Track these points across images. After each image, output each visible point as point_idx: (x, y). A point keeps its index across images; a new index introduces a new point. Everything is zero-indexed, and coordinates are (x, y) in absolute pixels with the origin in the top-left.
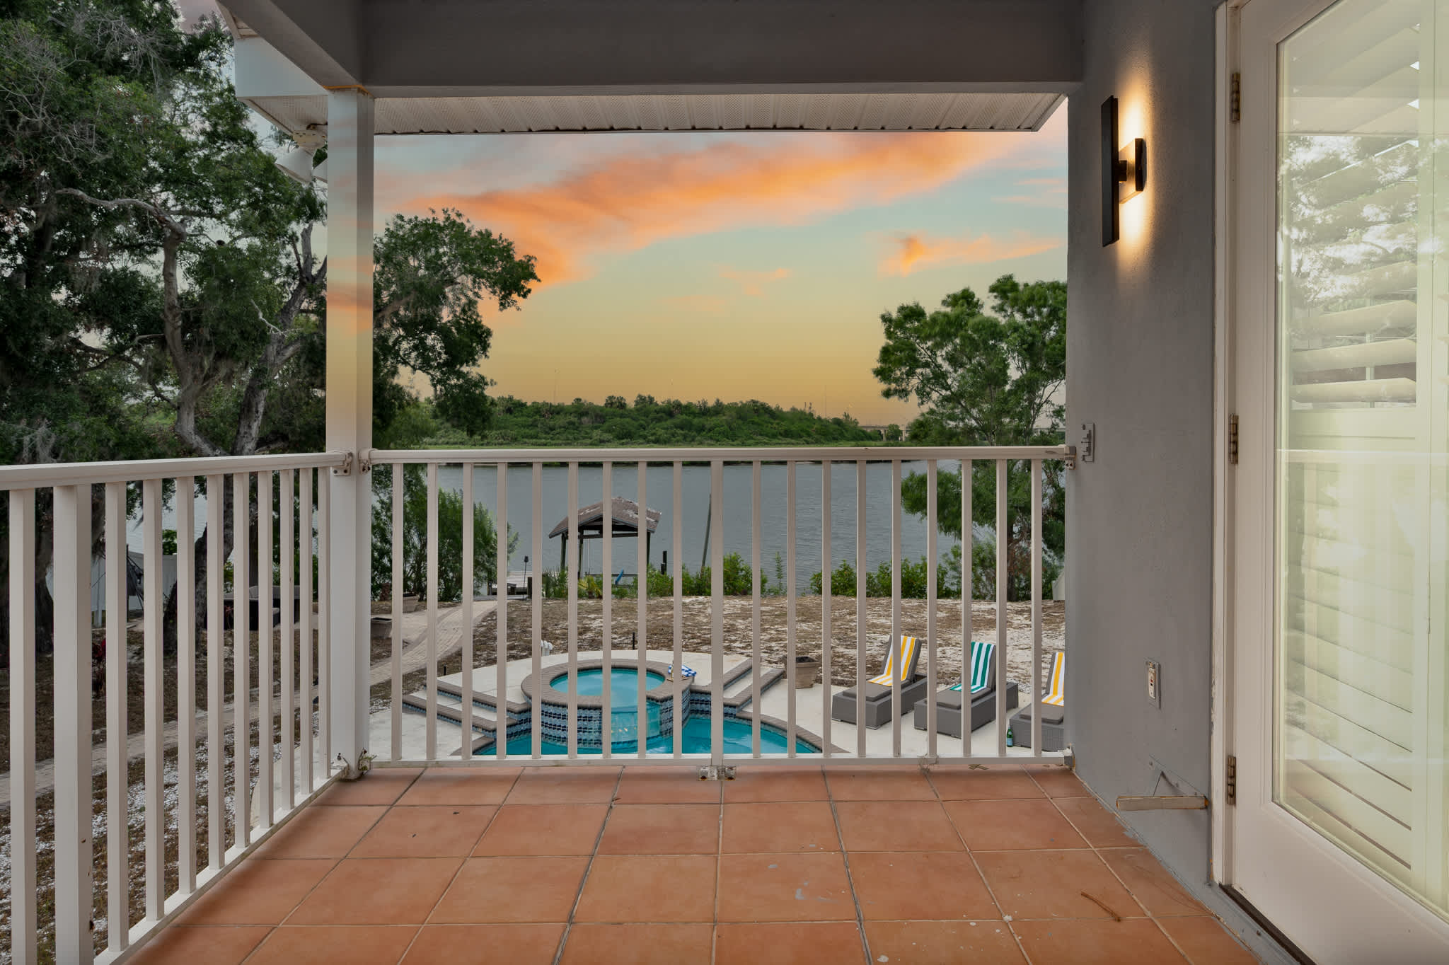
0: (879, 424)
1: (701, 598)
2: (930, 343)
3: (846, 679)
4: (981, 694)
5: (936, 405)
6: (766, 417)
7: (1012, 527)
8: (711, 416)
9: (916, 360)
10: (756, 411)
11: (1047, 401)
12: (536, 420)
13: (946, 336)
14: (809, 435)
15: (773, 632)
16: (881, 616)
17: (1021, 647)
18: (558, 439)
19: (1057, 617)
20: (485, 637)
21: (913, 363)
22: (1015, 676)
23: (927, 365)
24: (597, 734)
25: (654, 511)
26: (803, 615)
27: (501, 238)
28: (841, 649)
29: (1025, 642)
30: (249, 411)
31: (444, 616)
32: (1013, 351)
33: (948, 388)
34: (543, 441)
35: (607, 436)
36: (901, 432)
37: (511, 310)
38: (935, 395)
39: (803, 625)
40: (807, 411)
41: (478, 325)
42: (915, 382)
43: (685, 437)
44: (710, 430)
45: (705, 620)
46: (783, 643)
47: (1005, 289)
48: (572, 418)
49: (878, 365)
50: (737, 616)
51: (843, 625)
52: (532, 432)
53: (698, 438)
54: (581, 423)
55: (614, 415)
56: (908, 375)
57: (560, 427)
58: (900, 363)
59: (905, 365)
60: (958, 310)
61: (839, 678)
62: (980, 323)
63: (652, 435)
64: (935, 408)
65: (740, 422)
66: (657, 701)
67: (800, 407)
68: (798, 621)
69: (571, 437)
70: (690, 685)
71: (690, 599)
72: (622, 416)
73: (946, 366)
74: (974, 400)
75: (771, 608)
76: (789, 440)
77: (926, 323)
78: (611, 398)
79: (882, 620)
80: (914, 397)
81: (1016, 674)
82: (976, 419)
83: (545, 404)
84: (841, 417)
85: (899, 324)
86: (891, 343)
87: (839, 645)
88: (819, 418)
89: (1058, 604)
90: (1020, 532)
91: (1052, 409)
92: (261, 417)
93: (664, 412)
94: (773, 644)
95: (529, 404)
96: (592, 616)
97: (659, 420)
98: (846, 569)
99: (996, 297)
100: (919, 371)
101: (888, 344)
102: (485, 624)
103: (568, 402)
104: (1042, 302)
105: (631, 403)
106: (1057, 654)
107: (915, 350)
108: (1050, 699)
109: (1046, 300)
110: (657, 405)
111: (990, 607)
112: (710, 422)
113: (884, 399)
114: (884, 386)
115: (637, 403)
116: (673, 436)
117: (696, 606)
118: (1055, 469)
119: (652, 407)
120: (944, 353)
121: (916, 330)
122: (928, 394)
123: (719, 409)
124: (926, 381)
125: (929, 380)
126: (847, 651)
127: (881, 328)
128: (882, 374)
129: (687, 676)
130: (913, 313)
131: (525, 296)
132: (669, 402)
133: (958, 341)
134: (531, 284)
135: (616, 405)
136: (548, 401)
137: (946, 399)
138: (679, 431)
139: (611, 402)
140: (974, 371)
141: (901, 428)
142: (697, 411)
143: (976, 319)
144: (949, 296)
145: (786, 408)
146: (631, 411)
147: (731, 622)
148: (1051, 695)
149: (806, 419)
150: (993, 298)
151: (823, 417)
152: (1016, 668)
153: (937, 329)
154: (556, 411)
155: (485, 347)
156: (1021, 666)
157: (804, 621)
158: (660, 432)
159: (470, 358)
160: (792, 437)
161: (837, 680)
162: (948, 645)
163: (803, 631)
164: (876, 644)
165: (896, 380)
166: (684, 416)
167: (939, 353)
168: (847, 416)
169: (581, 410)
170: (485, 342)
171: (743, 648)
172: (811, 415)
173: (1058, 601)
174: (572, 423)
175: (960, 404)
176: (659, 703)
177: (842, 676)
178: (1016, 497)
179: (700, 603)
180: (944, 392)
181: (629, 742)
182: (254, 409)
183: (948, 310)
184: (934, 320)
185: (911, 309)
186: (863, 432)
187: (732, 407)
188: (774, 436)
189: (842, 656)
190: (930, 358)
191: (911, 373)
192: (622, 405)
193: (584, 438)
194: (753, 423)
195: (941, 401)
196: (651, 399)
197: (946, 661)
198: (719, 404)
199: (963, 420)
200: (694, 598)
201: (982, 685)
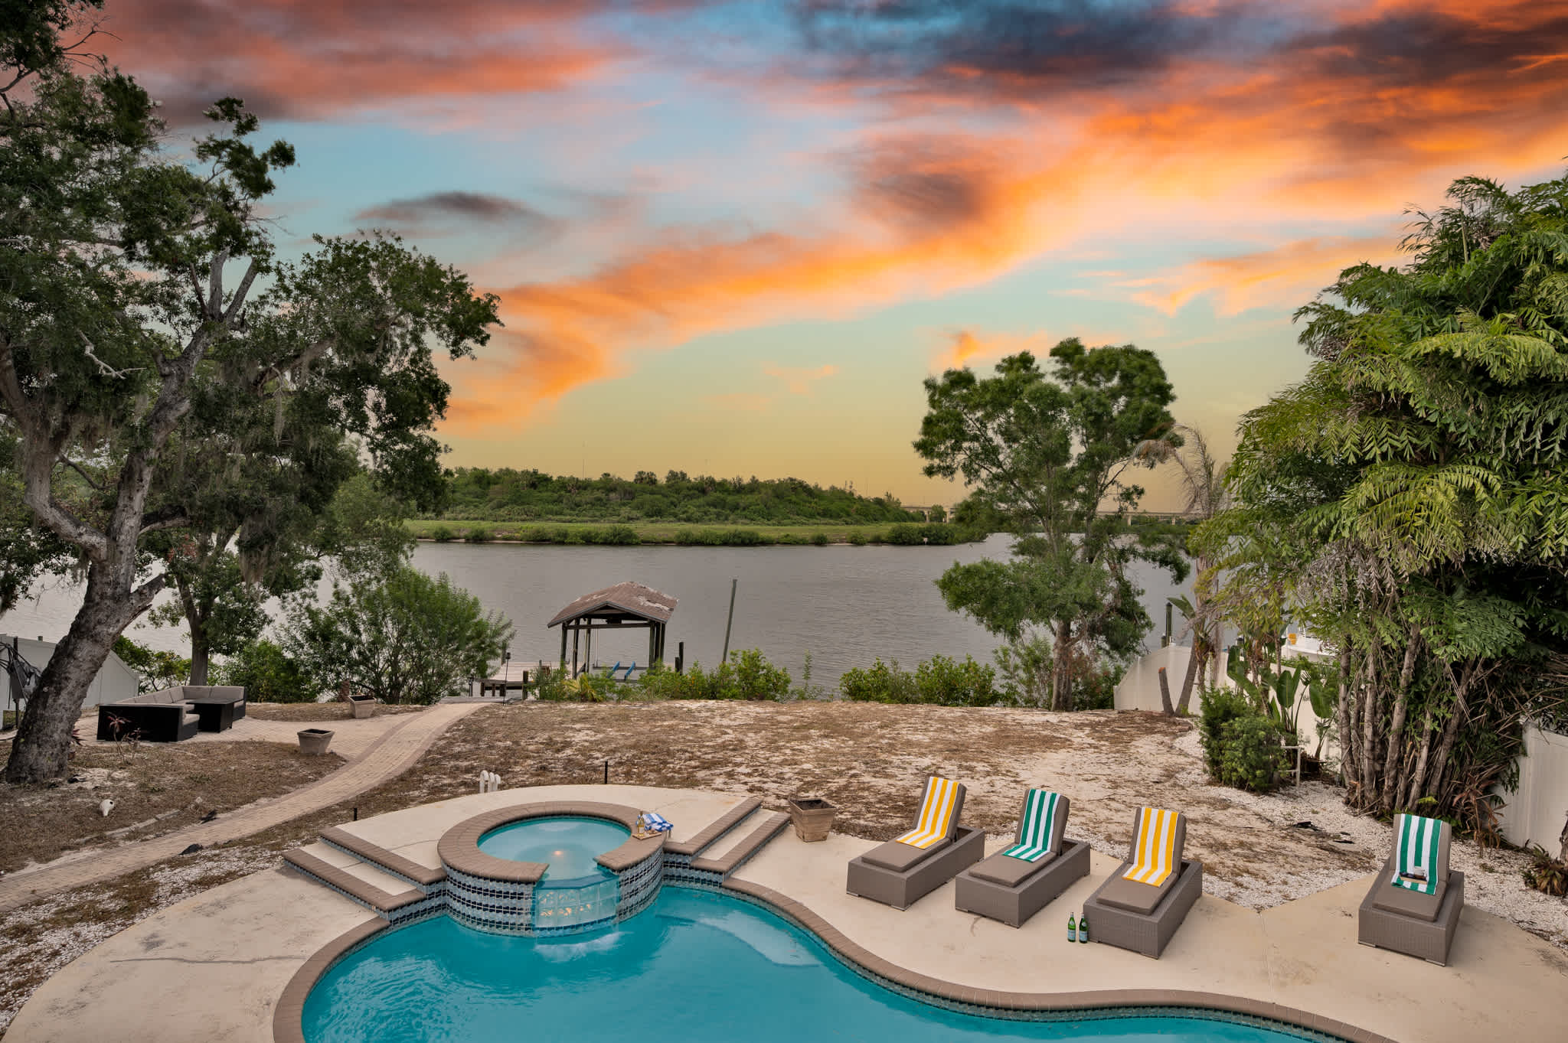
0: (922, 505)
1: (711, 703)
2: (979, 414)
3: (871, 824)
4: (1044, 861)
5: (987, 486)
6: (804, 496)
7: (1069, 625)
8: (746, 494)
9: (963, 433)
10: (794, 489)
11: (1113, 482)
12: (560, 496)
13: (999, 406)
14: (848, 515)
15: (788, 751)
16: (917, 730)
17: (1085, 777)
18: (585, 516)
19: (1124, 733)
20: (441, 754)
21: (960, 435)
22: (1083, 823)
23: (975, 438)
24: (529, 916)
25: (670, 598)
26: (826, 728)
27: (451, 269)
28: (867, 778)
29: (1090, 769)
30: (130, 478)
31: (404, 723)
32: (1076, 423)
33: (1000, 465)
34: (568, 517)
35: (635, 513)
36: (945, 513)
37: (465, 359)
38: (984, 474)
39: (825, 741)
40: (848, 490)
41: (433, 380)
42: (961, 457)
43: (718, 515)
44: (744, 509)
45: (709, 734)
46: (797, 769)
47: (1068, 352)
48: (598, 494)
49: (918, 438)
50: (750, 728)
51: (872, 742)
52: (556, 508)
53: (732, 517)
54: (608, 500)
55: (644, 491)
56: (953, 449)
57: (587, 503)
58: (946, 436)
59: (950, 437)
60: (1013, 375)
61: (862, 822)
62: (1037, 390)
63: (684, 513)
64: (984, 488)
65: (777, 501)
66: (614, 871)
67: (840, 485)
68: (821, 736)
69: (598, 514)
70: (665, 843)
71: (698, 704)
72: (653, 493)
73: (998, 440)
74: (1028, 479)
75: (790, 718)
76: (827, 520)
77: (975, 390)
78: (641, 473)
79: (919, 737)
80: (960, 476)
81: (1083, 820)
82: (1030, 501)
83: (572, 479)
84: (883, 496)
85: (945, 392)
86: (935, 412)
87: (865, 772)
88: (860, 498)
89: (1123, 715)
90: (1078, 629)
91: (1120, 491)
92: (147, 487)
93: (697, 489)
94: (786, 769)
95: (555, 478)
96: (578, 726)
97: (691, 497)
98: (880, 669)
99: (1057, 362)
100: (965, 445)
101: (931, 414)
102: (448, 735)
103: (596, 476)
104: (1113, 365)
105: (662, 478)
106: (1143, 809)
107: (961, 421)
108: (1136, 871)
109: (1117, 364)
110: (689, 481)
111: (1045, 718)
112: (744, 500)
113: (926, 478)
114: (926, 462)
115: (668, 479)
116: (705, 513)
117: (704, 714)
118: (1119, 559)
119: (684, 484)
120: (995, 426)
121: (964, 398)
122: (977, 471)
123: (755, 486)
124: (974, 456)
125: (977, 455)
126: (874, 781)
127: (925, 395)
128: (925, 448)
129: (660, 830)
130: (960, 379)
131: (483, 343)
132: (702, 478)
133: (1012, 411)
134: (490, 328)
135: (646, 481)
136: (575, 476)
137: (996, 477)
138: (713, 510)
139: (641, 478)
140: (1031, 447)
141: (945, 510)
142: (731, 488)
143: (1033, 386)
144: (1004, 361)
145: (825, 487)
146: (661, 487)
147: (741, 737)
148: (1136, 864)
149: (847, 498)
150: (1053, 363)
151: (864, 496)
152: (1082, 809)
153: (988, 397)
154: (583, 486)
155: (441, 406)
156: (1088, 806)
157: (826, 736)
158: (692, 509)
159: (423, 419)
160: (831, 517)
161: (859, 825)
162: (997, 773)
163: (826, 751)
164: (910, 771)
165: (940, 455)
166: (718, 494)
167: (989, 426)
168: (889, 496)
169: (609, 485)
170: (442, 399)
171: (749, 775)
172: (852, 494)
173: (1123, 712)
174: (599, 499)
175: (1012, 483)
176: (616, 873)
177: (866, 820)
178: (1079, 591)
179: (709, 710)
180: (994, 470)
181: (572, 927)
182: (137, 476)
183: (1002, 376)
184: (985, 385)
185: (959, 374)
186: (907, 513)
187: (769, 485)
188: (812, 516)
189: (868, 789)
190: (979, 430)
191: (957, 448)
192: (653, 481)
193: (612, 515)
194: (790, 501)
195: (991, 480)
196: (684, 475)
197: (995, 798)
198: (754, 481)
199: (1016, 501)
200: (702, 703)
201: (1044, 848)
